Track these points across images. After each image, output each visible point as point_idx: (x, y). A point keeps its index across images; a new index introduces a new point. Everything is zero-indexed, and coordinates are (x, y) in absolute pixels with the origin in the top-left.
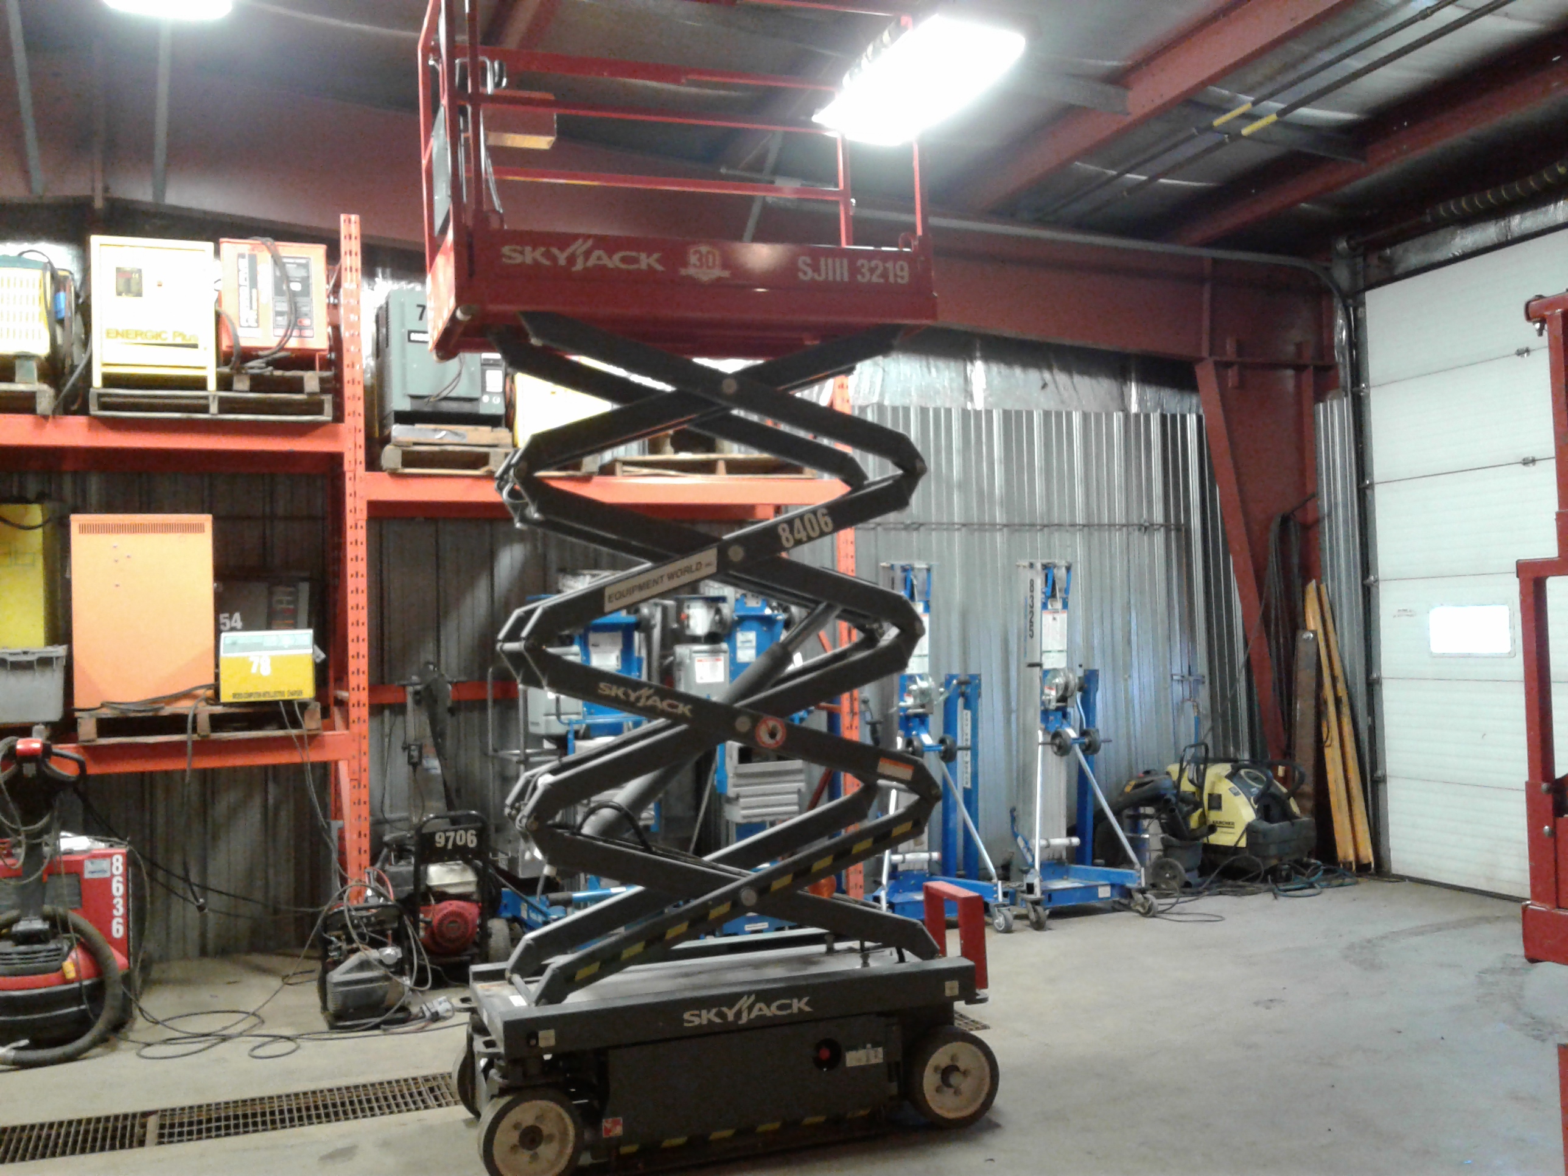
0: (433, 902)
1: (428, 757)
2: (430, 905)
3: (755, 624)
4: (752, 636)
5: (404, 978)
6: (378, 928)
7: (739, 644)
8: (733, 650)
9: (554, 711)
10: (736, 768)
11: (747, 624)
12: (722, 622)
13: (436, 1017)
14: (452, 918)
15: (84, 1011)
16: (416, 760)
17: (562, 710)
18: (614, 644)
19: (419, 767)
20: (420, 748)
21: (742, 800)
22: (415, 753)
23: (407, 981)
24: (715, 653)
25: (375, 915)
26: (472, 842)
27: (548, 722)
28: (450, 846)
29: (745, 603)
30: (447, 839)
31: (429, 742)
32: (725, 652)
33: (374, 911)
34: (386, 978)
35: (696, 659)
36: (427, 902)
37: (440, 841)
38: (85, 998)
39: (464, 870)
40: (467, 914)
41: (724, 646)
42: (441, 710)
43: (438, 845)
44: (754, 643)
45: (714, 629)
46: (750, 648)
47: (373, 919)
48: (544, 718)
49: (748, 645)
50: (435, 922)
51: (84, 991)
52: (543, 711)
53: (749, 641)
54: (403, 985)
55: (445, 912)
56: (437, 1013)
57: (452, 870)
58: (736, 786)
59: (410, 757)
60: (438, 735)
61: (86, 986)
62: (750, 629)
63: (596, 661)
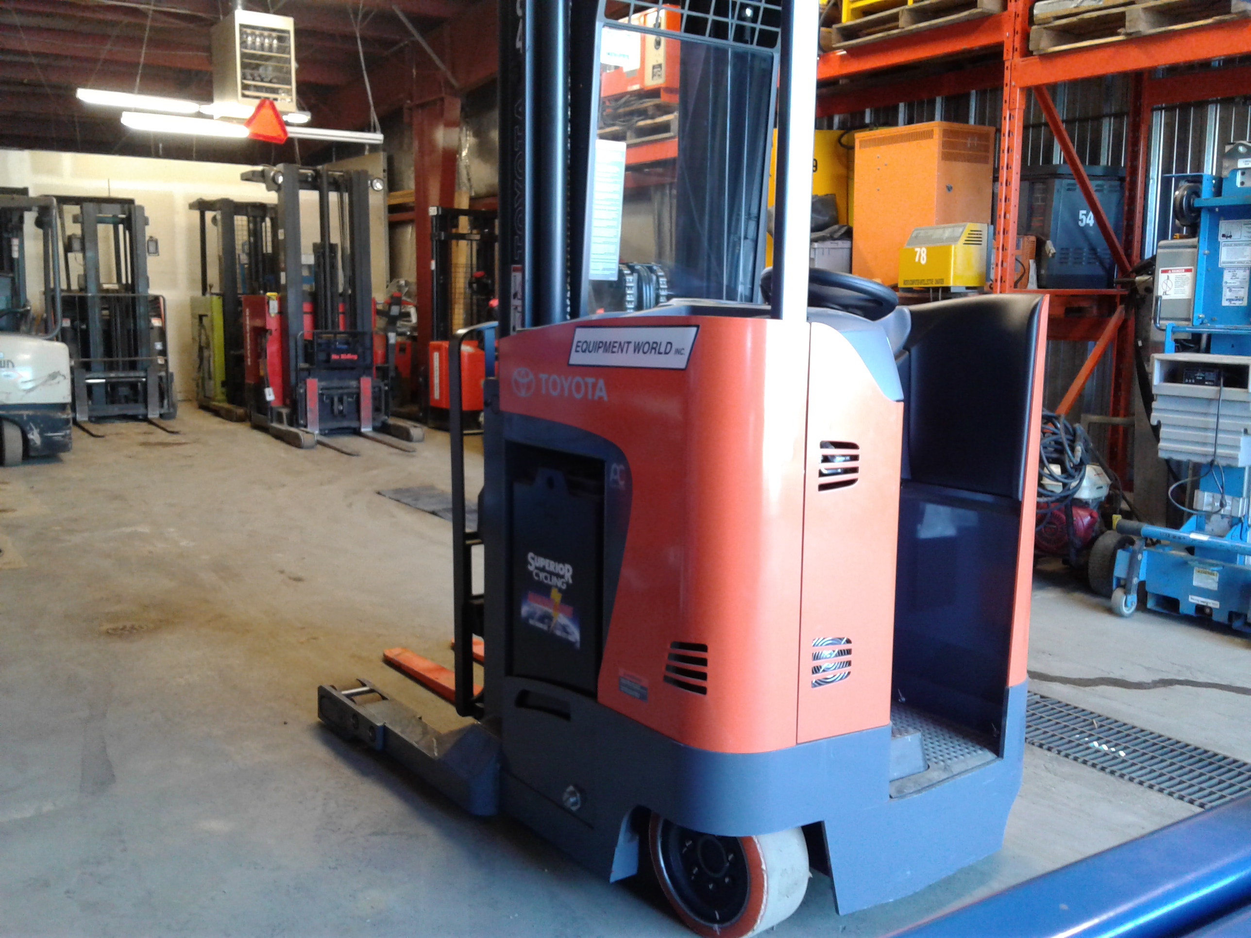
63: (1225, 255)
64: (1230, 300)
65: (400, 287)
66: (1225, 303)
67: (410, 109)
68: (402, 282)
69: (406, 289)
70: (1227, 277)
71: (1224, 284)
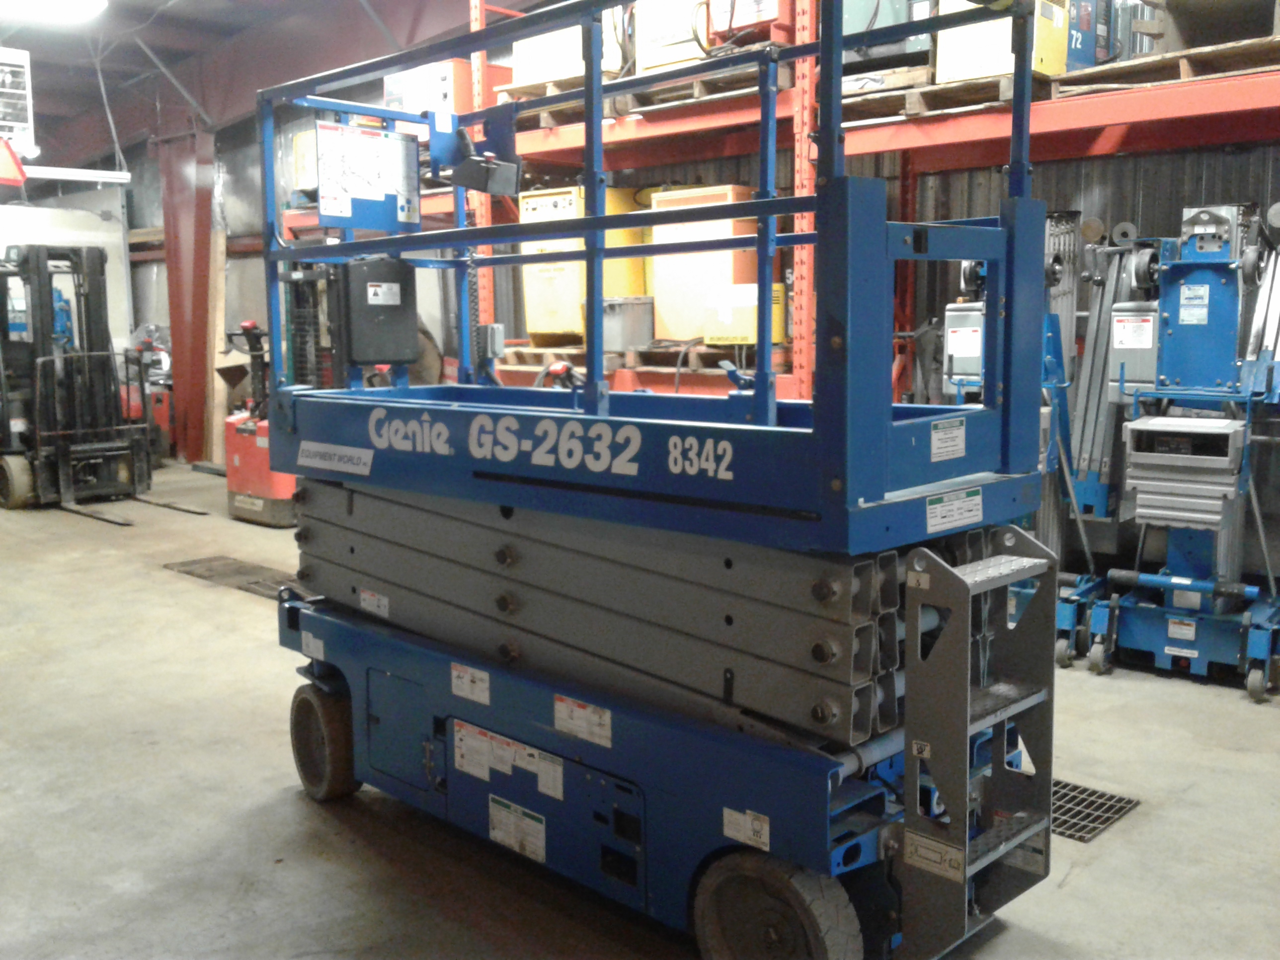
3: (1209, 275)
4: (1204, 291)
7: (1183, 301)
8: (1172, 309)
11: (1197, 275)
24: (1141, 312)
32: (1155, 311)
35: (1115, 319)
41: (1155, 303)
44: (1206, 300)
46: (1203, 306)
49: (1197, 302)
53: (1201, 298)
58: (1132, 478)
62: (1201, 282)
65: (149, 333)
67: (156, 144)
68: (152, 327)
69: (157, 335)
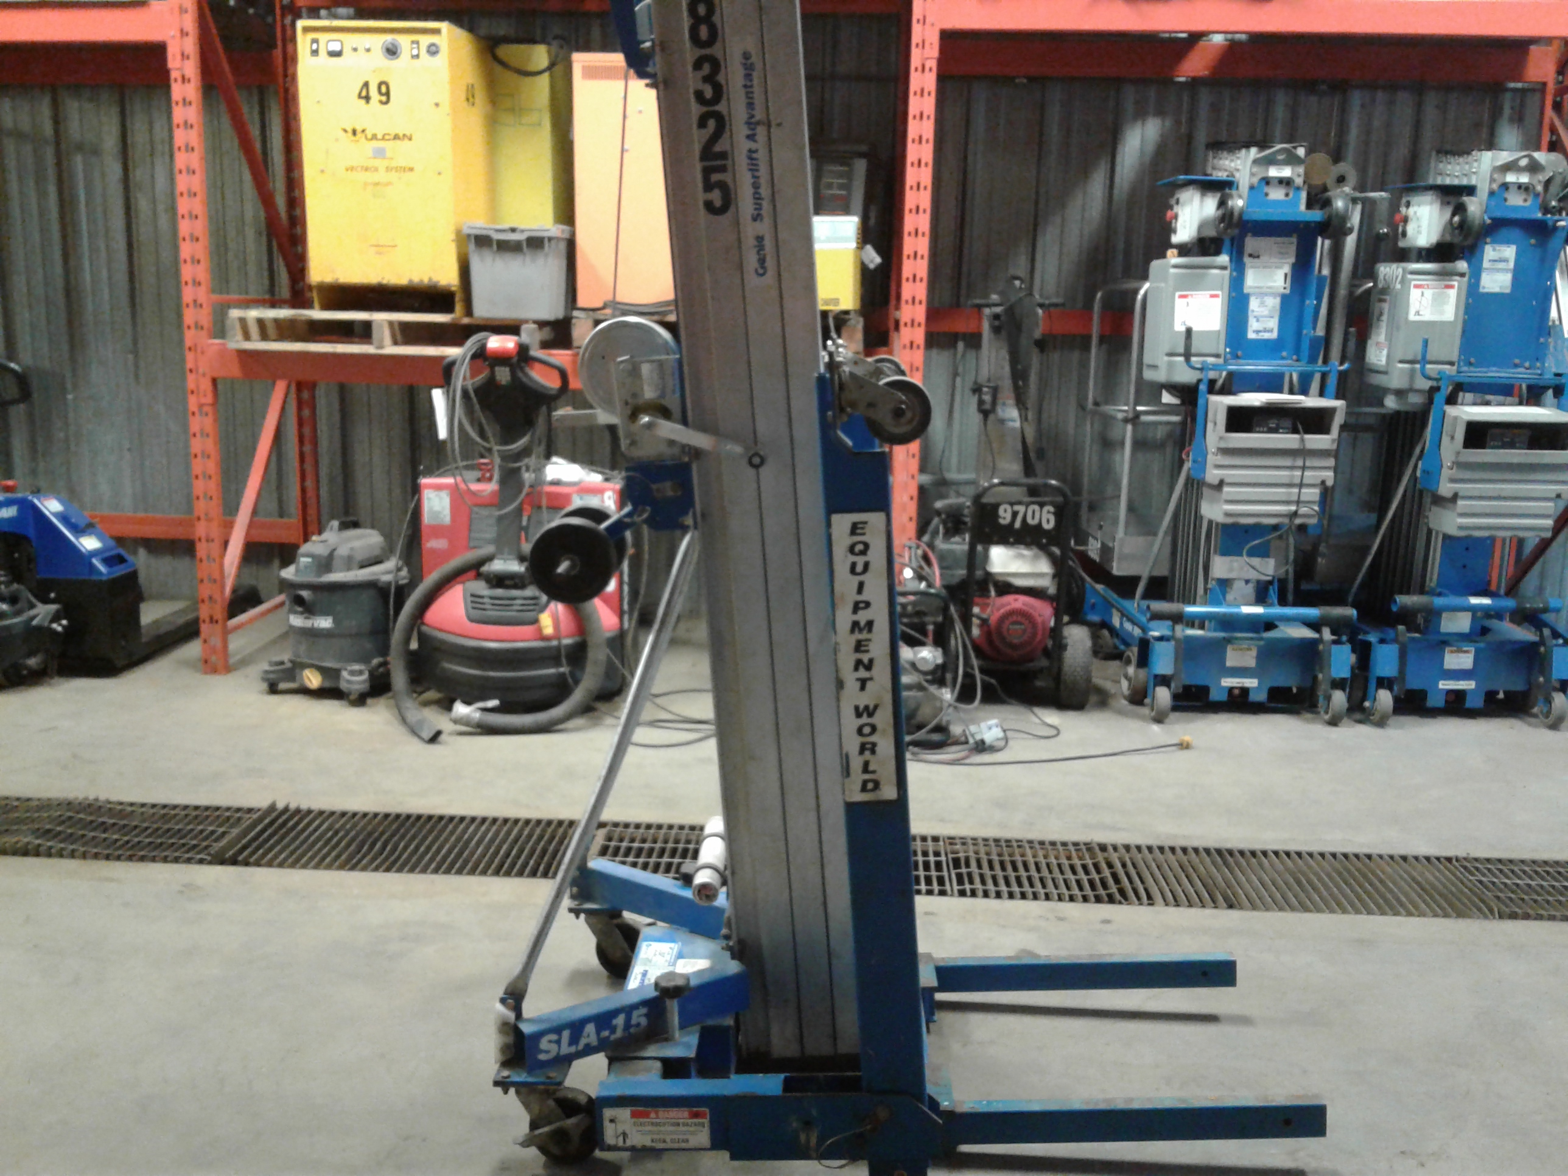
0: (993, 593)
1: (1004, 404)
2: (988, 597)
3: (1516, 233)
4: (1509, 252)
5: (944, 690)
6: (916, 620)
7: (1486, 264)
8: (1476, 274)
9: (1181, 350)
10: (1458, 453)
11: (1504, 232)
12: (1464, 227)
13: (981, 747)
14: (1015, 618)
15: (563, 675)
16: (987, 406)
17: (1193, 350)
18: (1283, 254)
19: (991, 417)
20: (995, 391)
21: (1460, 503)
22: (987, 398)
23: (947, 695)
24: (1444, 275)
25: (914, 604)
26: (1048, 521)
27: (1171, 365)
28: (1018, 524)
29: (1506, 200)
30: (1015, 514)
31: (1007, 384)
32: (1462, 275)
33: (912, 598)
34: (920, 687)
35: (1413, 283)
36: (984, 592)
37: (1005, 515)
38: (564, 661)
39: (1035, 558)
40: (1035, 614)
41: (1462, 265)
42: (1024, 342)
43: (1002, 521)
44: (1511, 265)
45: (1448, 238)
46: (1506, 270)
47: (910, 608)
48: (1166, 358)
49: (1501, 265)
50: (993, 619)
51: (563, 652)
52: (1167, 350)
53: (1506, 260)
54: (941, 701)
55: (1008, 608)
56: (983, 742)
57: (1020, 556)
58: (1453, 480)
59: (981, 402)
60: (1019, 375)
61: (567, 646)
62: (1508, 242)
63: (1252, 279)
64: (1257, 332)
66: (1251, 335)
70: (1254, 304)
71: (1250, 313)
